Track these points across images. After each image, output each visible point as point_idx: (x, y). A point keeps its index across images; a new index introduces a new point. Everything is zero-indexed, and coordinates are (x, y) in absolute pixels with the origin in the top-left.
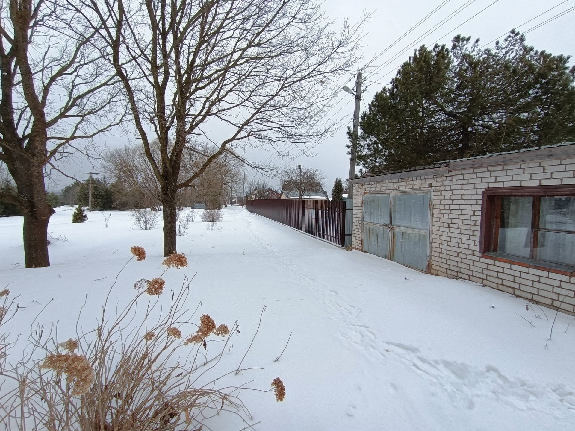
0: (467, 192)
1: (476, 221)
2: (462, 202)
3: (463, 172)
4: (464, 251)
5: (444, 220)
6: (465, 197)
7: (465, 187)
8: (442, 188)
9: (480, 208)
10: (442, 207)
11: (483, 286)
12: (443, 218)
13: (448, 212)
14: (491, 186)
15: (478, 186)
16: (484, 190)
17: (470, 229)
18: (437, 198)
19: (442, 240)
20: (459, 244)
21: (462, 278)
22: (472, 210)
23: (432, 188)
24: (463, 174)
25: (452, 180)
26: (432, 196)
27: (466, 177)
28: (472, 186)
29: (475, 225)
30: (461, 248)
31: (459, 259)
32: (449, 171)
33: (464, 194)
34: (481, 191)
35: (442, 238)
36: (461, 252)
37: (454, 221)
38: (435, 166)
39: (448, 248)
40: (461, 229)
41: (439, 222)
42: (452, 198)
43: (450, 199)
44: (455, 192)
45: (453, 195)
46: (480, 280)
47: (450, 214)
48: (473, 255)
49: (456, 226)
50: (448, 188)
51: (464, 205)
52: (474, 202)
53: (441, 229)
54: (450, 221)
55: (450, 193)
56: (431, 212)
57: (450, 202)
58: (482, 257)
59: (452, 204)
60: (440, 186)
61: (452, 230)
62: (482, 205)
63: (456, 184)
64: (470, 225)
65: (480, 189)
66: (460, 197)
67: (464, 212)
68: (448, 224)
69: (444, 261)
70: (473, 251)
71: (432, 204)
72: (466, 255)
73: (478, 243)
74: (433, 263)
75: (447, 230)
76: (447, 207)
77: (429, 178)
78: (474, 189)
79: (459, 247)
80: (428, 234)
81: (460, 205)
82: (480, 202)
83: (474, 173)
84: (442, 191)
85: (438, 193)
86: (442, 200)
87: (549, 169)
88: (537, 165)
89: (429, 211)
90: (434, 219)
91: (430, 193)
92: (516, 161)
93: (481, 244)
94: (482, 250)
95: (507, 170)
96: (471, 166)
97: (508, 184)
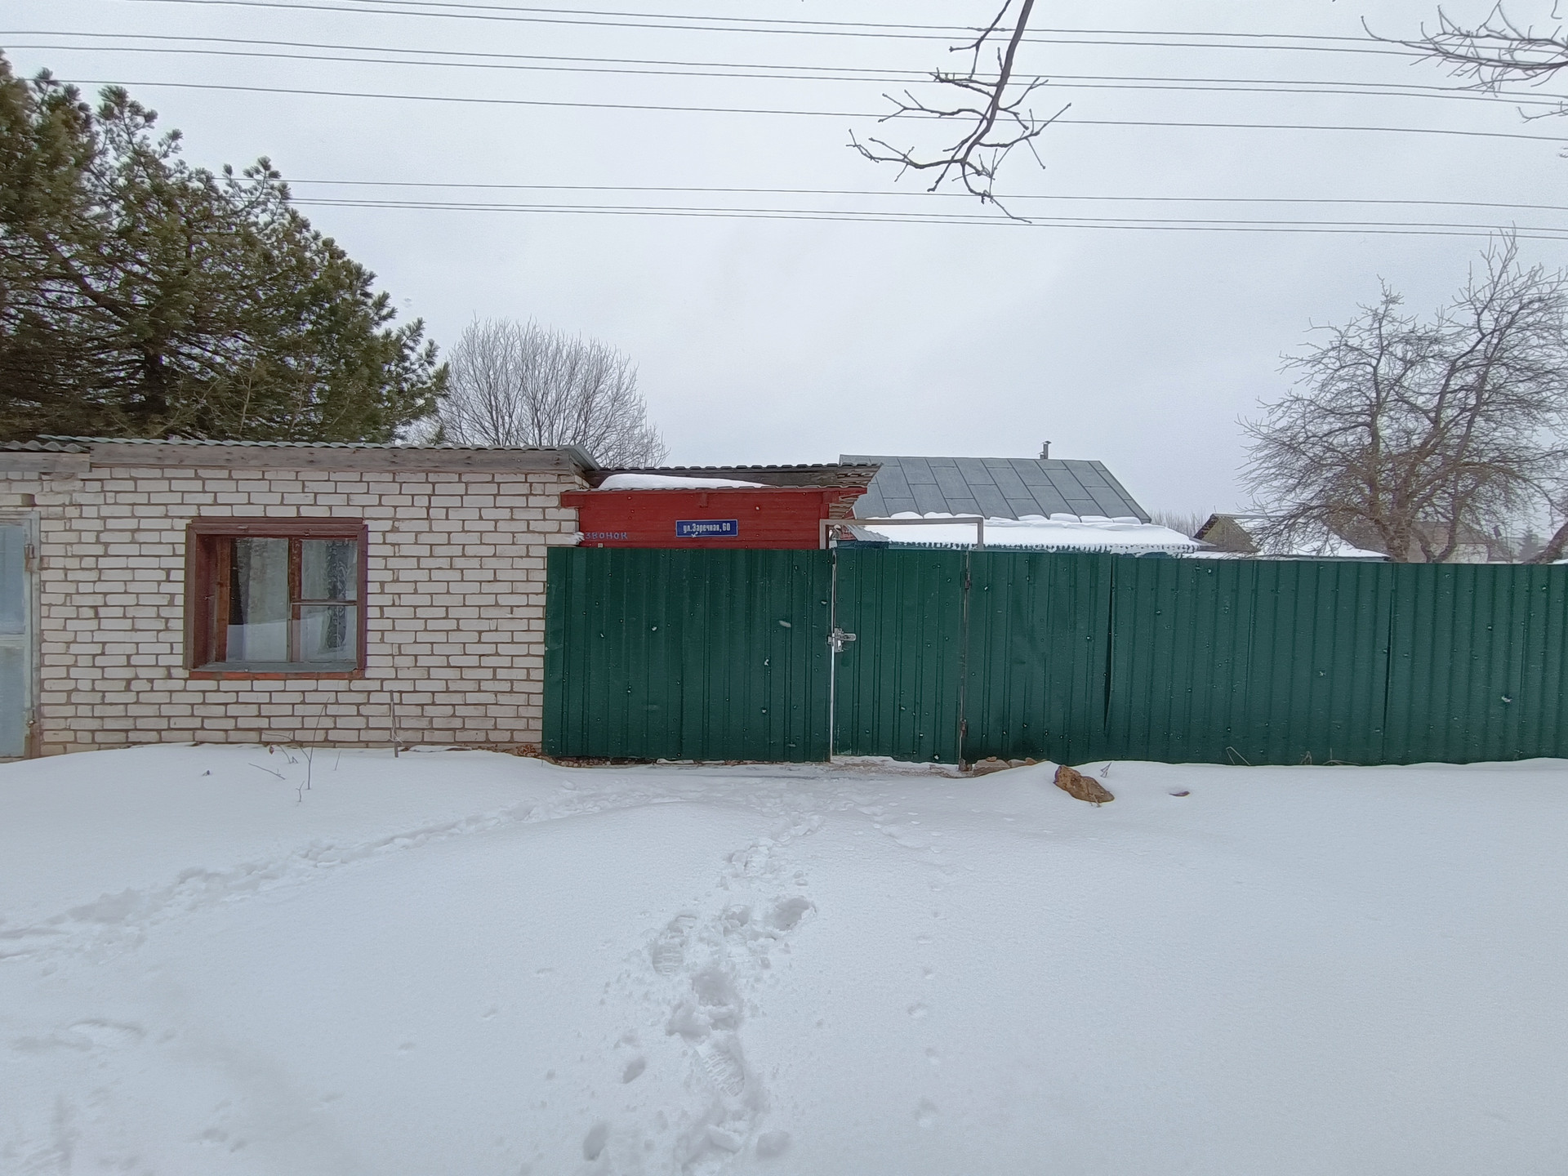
0: (144, 524)
1: (172, 595)
2: (134, 549)
3: (135, 473)
4: (144, 673)
5: (78, 600)
6: (140, 537)
7: (141, 511)
8: (72, 512)
9: (180, 562)
10: (72, 563)
11: (195, 745)
12: (78, 593)
13: (93, 576)
14: (206, 512)
15: (174, 511)
16: (189, 521)
17: (159, 617)
18: (52, 538)
19: (76, 655)
20: (129, 657)
21: (140, 743)
22: (163, 569)
23: (35, 508)
24: (135, 479)
25: (103, 491)
26: (35, 533)
27: (143, 486)
28: (161, 511)
29: (171, 604)
30: (135, 666)
31: (130, 697)
32: (92, 466)
33: (138, 530)
34: (182, 524)
35: (74, 649)
36: (137, 678)
37: (111, 599)
38: (45, 447)
39: (97, 674)
40: (133, 618)
41: (64, 605)
42: (104, 537)
43: (98, 542)
44: (111, 524)
45: (106, 530)
46: (188, 734)
47: (100, 580)
48: (170, 677)
49: (119, 612)
50: (89, 512)
51: (141, 556)
52: (168, 550)
53: (71, 625)
54: (99, 600)
55: (98, 525)
56: (35, 579)
57: (99, 550)
58: (193, 677)
59: (106, 555)
60: (64, 505)
61: (105, 624)
62: (187, 556)
63: (116, 504)
64: (158, 606)
65: (181, 517)
66: (127, 537)
67: (139, 575)
68: (95, 608)
69: (84, 711)
70: (168, 668)
71: (37, 554)
72: (151, 681)
73: (179, 648)
74: (48, 724)
75: (93, 624)
76: (89, 562)
77: (23, 480)
78: (166, 516)
79: (129, 665)
80: (25, 643)
81: (128, 556)
82: (181, 550)
83: (163, 478)
84: (70, 519)
85: (59, 525)
86: (71, 544)
87: (311, 487)
88: (292, 476)
89: (26, 577)
90: (45, 599)
91: (26, 524)
92: (252, 462)
93: (186, 648)
94: (191, 659)
95: (237, 480)
96: (152, 461)
97: (239, 512)
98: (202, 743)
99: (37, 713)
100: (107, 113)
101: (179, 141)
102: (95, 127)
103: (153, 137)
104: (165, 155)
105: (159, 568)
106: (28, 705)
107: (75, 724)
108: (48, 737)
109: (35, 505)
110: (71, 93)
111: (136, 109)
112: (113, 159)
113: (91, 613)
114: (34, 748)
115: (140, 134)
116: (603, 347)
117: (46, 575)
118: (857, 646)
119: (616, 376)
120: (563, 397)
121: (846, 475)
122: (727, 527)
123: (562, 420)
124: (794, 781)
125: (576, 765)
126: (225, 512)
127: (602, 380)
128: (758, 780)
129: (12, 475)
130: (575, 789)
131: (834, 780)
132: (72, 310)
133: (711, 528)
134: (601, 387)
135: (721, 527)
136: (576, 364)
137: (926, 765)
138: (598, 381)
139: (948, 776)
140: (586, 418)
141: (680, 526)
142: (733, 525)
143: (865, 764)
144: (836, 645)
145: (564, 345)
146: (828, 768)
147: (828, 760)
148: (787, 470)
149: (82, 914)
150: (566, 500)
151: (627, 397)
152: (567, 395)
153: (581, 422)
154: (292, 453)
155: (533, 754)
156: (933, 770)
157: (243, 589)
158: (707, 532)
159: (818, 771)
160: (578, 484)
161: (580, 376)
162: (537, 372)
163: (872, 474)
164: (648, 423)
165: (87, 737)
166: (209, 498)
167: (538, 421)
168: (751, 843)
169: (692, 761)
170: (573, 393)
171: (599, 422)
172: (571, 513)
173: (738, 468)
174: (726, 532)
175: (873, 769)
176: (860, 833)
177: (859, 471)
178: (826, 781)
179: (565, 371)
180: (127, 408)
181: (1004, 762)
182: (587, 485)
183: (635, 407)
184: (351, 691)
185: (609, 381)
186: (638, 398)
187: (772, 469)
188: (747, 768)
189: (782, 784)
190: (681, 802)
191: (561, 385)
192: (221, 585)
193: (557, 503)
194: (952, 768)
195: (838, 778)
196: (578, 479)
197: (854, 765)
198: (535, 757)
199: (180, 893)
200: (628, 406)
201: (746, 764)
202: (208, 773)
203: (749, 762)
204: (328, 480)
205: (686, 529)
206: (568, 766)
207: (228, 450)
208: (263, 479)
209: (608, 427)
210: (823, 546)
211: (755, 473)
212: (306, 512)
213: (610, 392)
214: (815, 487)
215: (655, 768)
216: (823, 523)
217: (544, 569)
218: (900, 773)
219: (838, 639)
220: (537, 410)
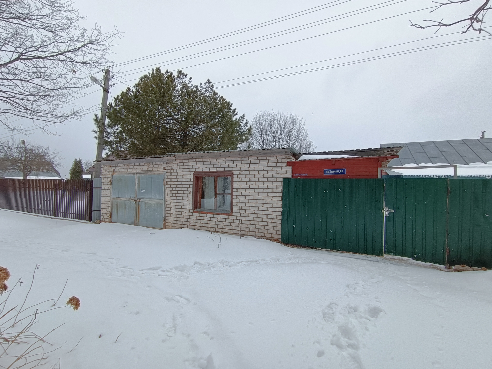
0: (185, 173)
1: (190, 191)
2: (183, 180)
3: (184, 161)
4: (185, 210)
5: (173, 192)
6: (184, 177)
7: (184, 170)
8: (172, 171)
9: (192, 183)
10: (172, 183)
11: (194, 230)
12: (173, 190)
13: (175, 186)
14: (197, 170)
15: (191, 170)
16: (193, 173)
17: (187, 196)
18: (169, 177)
19: (172, 205)
20: (182, 206)
21: (184, 228)
22: (188, 185)
23: (166, 170)
24: (183, 163)
25: (177, 166)
26: (165, 176)
27: (185, 164)
28: (188, 170)
29: (190, 193)
30: (183, 209)
31: (182, 216)
32: (176, 160)
33: (184, 175)
34: (192, 173)
35: (172, 204)
36: (183, 212)
37: (179, 192)
38: (168, 156)
39: (176, 210)
40: (183, 197)
41: (170, 193)
42: (178, 177)
43: (176, 178)
44: (179, 174)
45: (178, 175)
46: (193, 227)
47: (176, 187)
48: (189, 212)
49: (180, 195)
50: (175, 171)
51: (184, 181)
52: (189, 180)
53: (172, 198)
54: (176, 192)
55: (176, 174)
56: (165, 187)
57: (176, 180)
58: (194, 212)
59: (178, 181)
60: (170, 169)
61: (178, 198)
62: (193, 181)
63: (180, 169)
64: (187, 194)
65: (192, 172)
66: (181, 177)
67: (184, 186)
68: (176, 194)
69: (173, 219)
70: (189, 209)
71: (166, 181)
72: (186, 212)
73: (191, 205)
74: (167, 221)
75: (175, 198)
76: (175, 183)
77: (163, 164)
78: (189, 171)
79: (182, 208)
80: (163, 202)
81: (182, 181)
82: (192, 180)
83: (189, 162)
84: (171, 173)
85: (169, 174)
86: (171, 179)
87: (220, 162)
88: (216, 160)
89: (164, 186)
90: (167, 192)
91: (164, 174)
92: (207, 157)
93: (193, 205)
94: (193, 209)
95: (204, 162)
96: (187, 158)
97: (204, 170)
98: (196, 229)
99: (165, 218)
100: (178, 77)
101: (192, 80)
102: (176, 80)
103: (186, 80)
104: (189, 84)
105: (188, 184)
106: (163, 216)
107: (172, 222)
108: (167, 224)
109: (165, 170)
110: (172, 74)
111: (183, 74)
112: (179, 87)
113: (174, 195)
114: (165, 227)
115: (184, 80)
116: (294, 116)
117: (167, 186)
118: (395, 215)
119: (299, 124)
120: (282, 132)
121: (388, 151)
122: (342, 171)
123: (282, 139)
124: (370, 262)
125: (291, 247)
126: (201, 170)
127: (294, 126)
128: (355, 259)
129: (162, 163)
130: (292, 254)
131: (386, 264)
132: (171, 123)
133: (336, 172)
134: (294, 128)
135: (340, 171)
136: (286, 122)
137: (429, 264)
138: (293, 126)
139: (440, 270)
140: (289, 138)
141: (325, 171)
142: (344, 170)
143: (399, 260)
144: (385, 213)
145: (282, 117)
146: (383, 259)
147: (382, 255)
148: (364, 151)
149: (176, 268)
150: (289, 164)
151: (302, 130)
152: (284, 132)
153: (288, 139)
154: (216, 154)
155: (278, 242)
156: (432, 266)
157: (204, 190)
158: (335, 173)
159: (379, 259)
160: (292, 159)
161: (287, 125)
162: (275, 126)
163: (399, 150)
164: (308, 139)
165: (173, 225)
166: (197, 167)
167: (275, 140)
168: (356, 282)
169: (330, 250)
170: (285, 131)
171: (293, 139)
172: (290, 168)
173: (345, 151)
174: (342, 173)
175: (403, 262)
176: (402, 286)
177: (393, 149)
178: (383, 263)
179: (283, 124)
180: (180, 145)
181: (469, 268)
182: (294, 159)
183: (305, 133)
184: (229, 219)
185: (296, 126)
186: (306, 130)
187: (358, 151)
188: (350, 254)
189: (365, 262)
190: (328, 264)
191: (282, 129)
192: (200, 189)
193: (286, 165)
194: (442, 267)
195: (388, 263)
196: (292, 157)
197: (394, 259)
198: (279, 243)
199: (194, 267)
200: (303, 133)
201: (349, 253)
202: (198, 237)
203: (350, 252)
204: (224, 161)
205: (327, 172)
206: (288, 247)
207: (202, 154)
208: (209, 161)
209: (296, 140)
210: (379, 177)
211: (352, 152)
212: (219, 169)
213: (297, 130)
214: (376, 156)
215: (317, 251)
216: (379, 169)
217: (282, 185)
218: (416, 265)
219: (386, 211)
220: (275, 137)
